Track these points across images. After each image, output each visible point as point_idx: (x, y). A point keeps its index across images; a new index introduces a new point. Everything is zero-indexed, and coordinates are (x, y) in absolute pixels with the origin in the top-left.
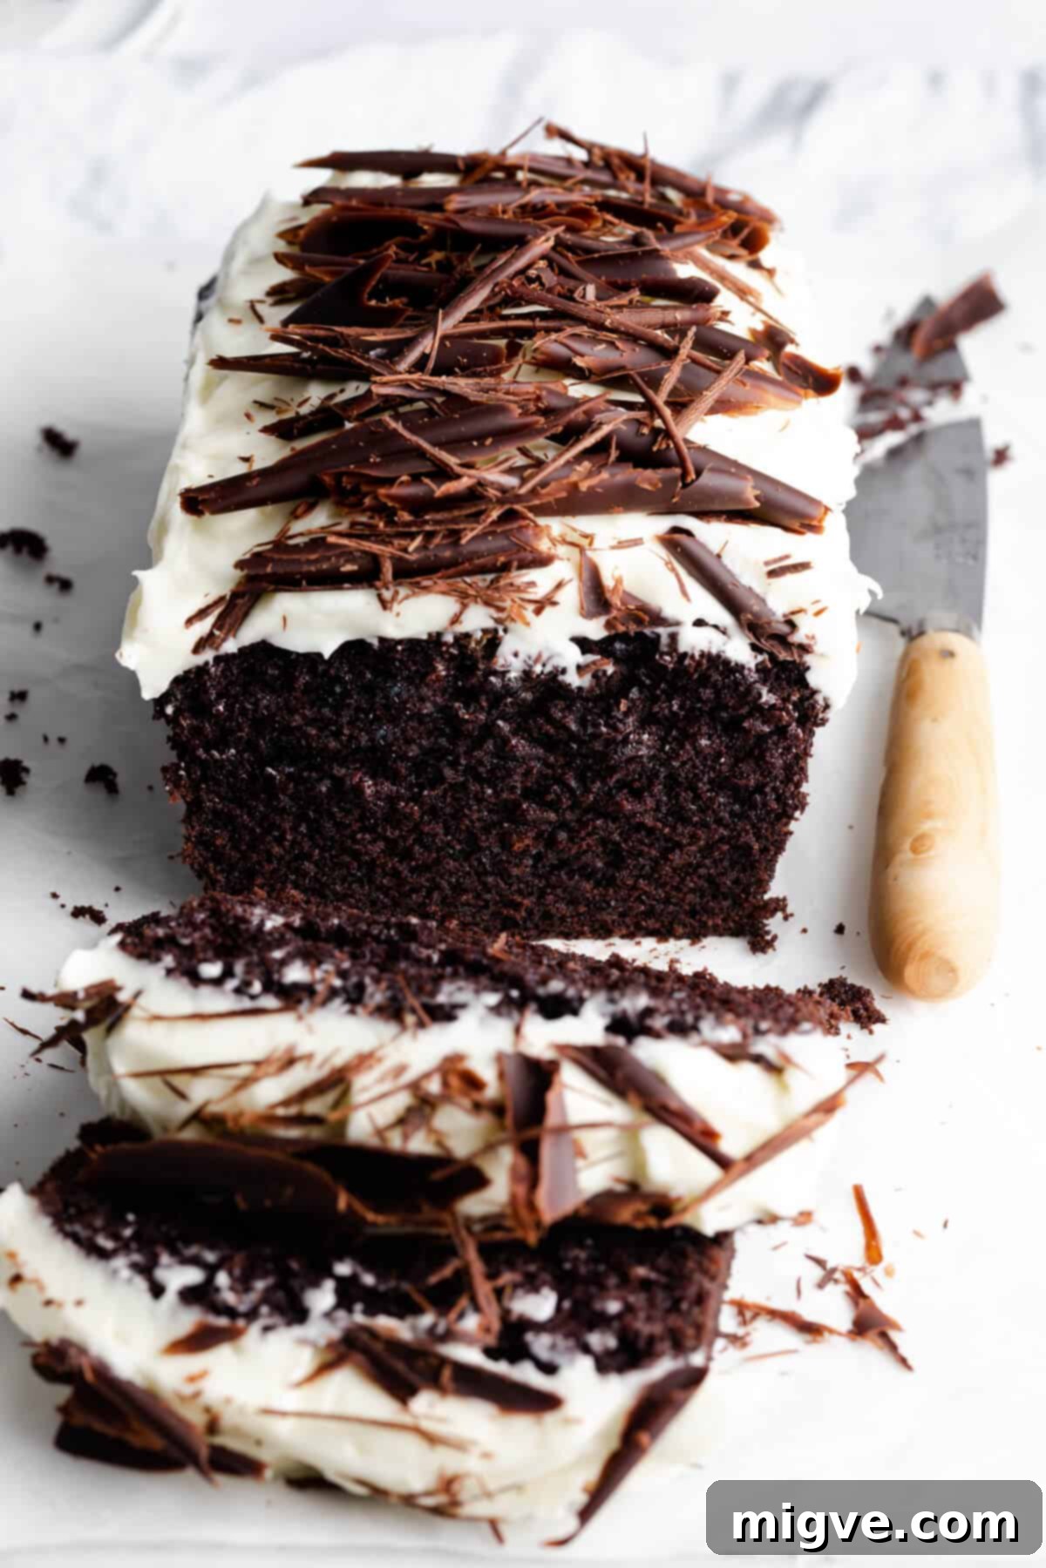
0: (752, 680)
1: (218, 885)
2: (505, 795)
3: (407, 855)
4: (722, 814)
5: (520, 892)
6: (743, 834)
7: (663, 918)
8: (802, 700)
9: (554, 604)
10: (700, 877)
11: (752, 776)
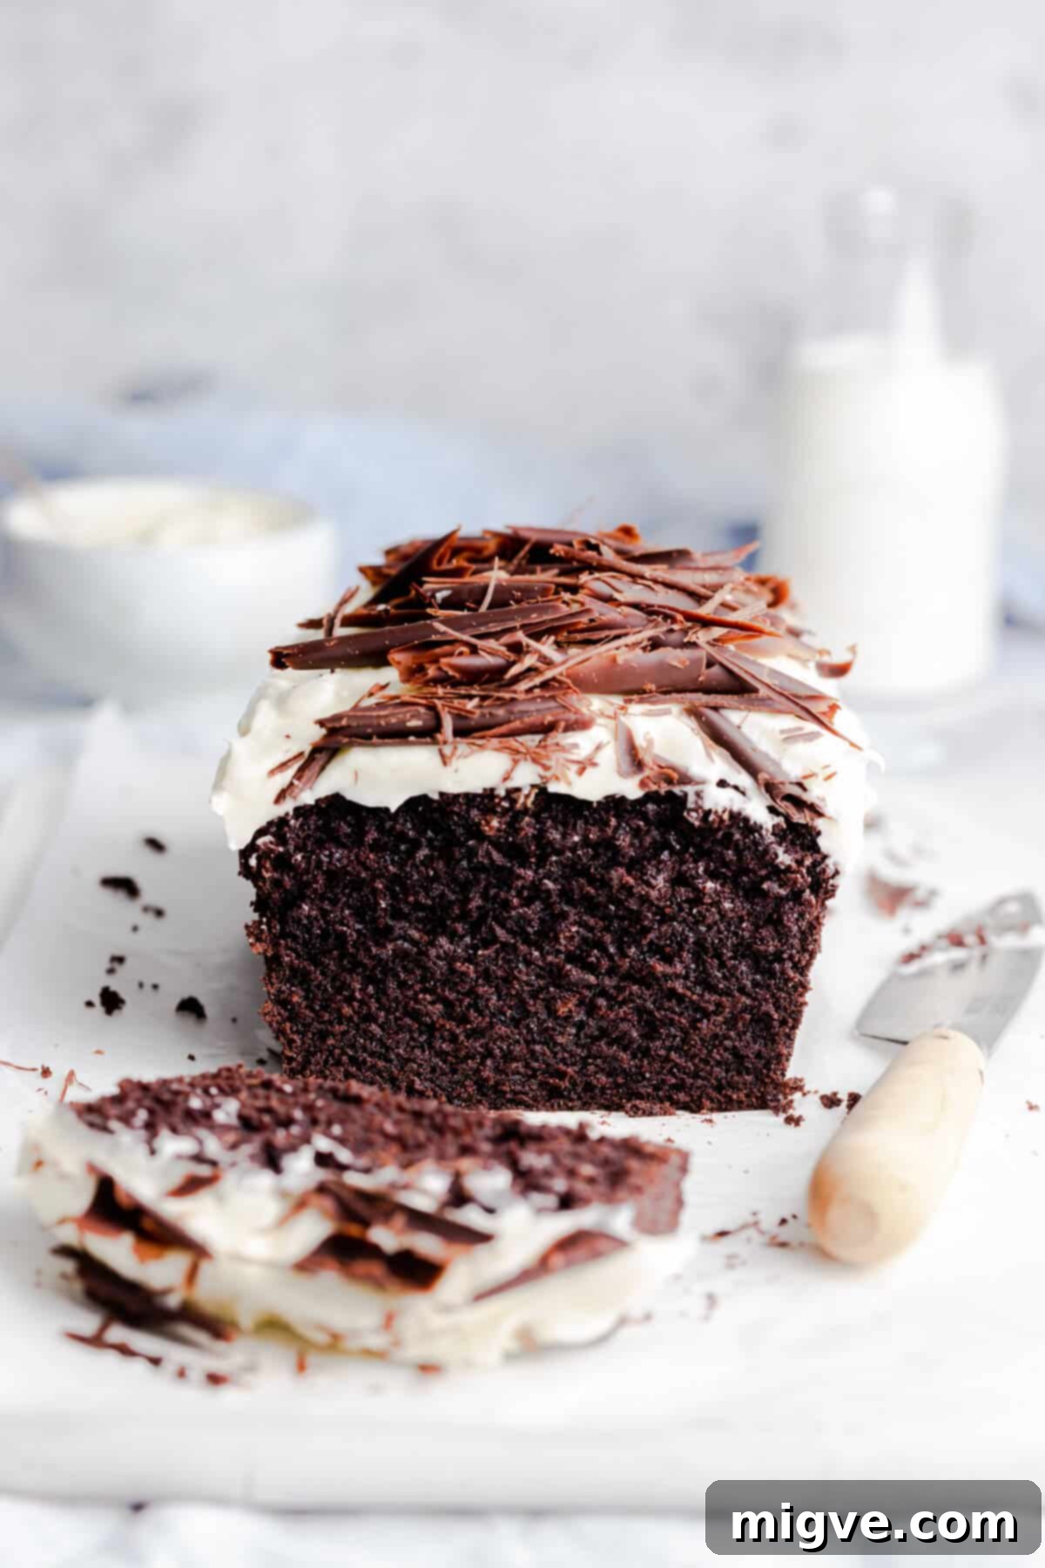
0: (769, 841)
1: (294, 1045)
2: (550, 958)
3: (463, 1020)
4: (744, 981)
5: (563, 1060)
6: (764, 1003)
7: (693, 1093)
8: (815, 864)
9: (594, 765)
10: (726, 1049)
11: (771, 943)
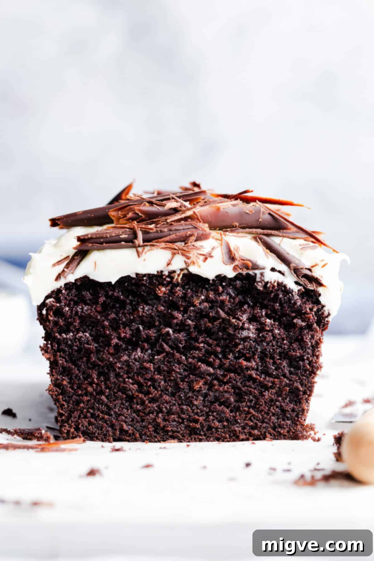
0: (297, 298)
1: (64, 407)
2: (190, 360)
3: (148, 393)
4: (286, 371)
5: (197, 414)
6: (295, 382)
7: (261, 430)
8: (318, 310)
9: (211, 257)
10: (277, 407)
11: (298, 351)
